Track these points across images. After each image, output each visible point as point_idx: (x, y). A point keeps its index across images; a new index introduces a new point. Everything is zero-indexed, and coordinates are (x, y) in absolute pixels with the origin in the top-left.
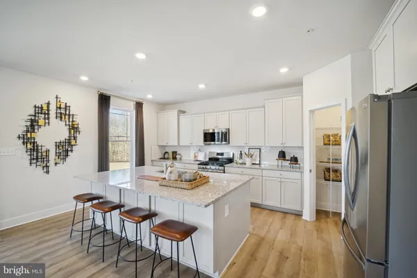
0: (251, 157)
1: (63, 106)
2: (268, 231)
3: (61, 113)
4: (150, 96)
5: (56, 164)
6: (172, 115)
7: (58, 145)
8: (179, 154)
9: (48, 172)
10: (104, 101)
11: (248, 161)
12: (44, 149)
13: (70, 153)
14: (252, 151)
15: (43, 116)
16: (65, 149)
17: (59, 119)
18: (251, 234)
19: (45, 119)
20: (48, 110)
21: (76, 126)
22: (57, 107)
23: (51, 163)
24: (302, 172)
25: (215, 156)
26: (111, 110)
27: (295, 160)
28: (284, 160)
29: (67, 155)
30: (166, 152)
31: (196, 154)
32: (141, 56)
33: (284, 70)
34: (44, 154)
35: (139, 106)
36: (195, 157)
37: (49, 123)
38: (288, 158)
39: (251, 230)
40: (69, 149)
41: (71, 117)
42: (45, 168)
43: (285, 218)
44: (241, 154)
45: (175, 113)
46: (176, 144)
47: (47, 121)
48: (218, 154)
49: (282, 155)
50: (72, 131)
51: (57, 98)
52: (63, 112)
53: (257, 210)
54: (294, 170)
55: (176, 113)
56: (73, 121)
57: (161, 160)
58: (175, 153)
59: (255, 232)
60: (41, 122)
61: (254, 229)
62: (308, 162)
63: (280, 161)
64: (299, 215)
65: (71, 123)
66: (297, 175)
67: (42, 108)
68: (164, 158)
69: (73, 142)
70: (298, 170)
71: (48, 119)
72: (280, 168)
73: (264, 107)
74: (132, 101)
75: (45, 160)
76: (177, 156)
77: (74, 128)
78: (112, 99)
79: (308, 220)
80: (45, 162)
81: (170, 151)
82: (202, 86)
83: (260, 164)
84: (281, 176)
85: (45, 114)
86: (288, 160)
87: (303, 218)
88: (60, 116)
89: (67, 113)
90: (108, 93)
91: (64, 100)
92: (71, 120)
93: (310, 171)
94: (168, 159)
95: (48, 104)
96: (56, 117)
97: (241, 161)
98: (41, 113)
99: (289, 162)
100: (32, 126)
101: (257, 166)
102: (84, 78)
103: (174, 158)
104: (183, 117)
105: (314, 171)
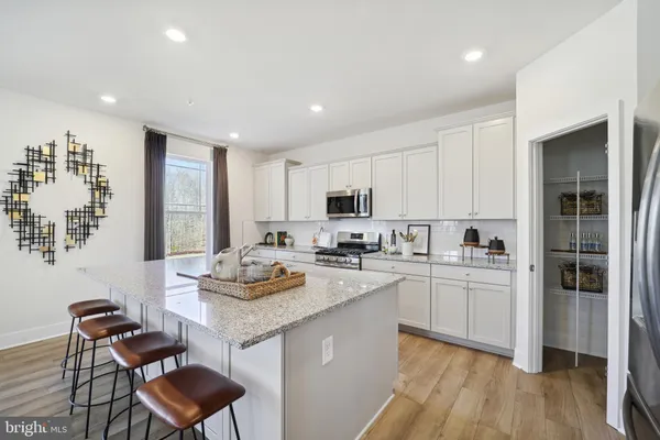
0: (412, 240)
1: (79, 149)
2: (437, 391)
3: (76, 163)
4: (234, 136)
5: (67, 248)
6: (277, 168)
7: (70, 216)
8: (290, 237)
9: (52, 261)
10: (155, 143)
11: (405, 248)
12: (44, 222)
13: (92, 230)
14: (414, 230)
15: (43, 166)
16: (84, 224)
17: (71, 171)
18: (399, 395)
19: (46, 170)
20: (52, 155)
21: (103, 184)
22: (69, 152)
23: (59, 246)
24: (513, 271)
25: (348, 239)
26: (168, 160)
27: (498, 246)
28: (477, 246)
29: (88, 234)
30: (269, 234)
31: (317, 236)
33: (474, 56)
34: (45, 230)
35: (220, 154)
36: (314, 241)
37: (54, 178)
38: (482, 242)
39: (399, 385)
40: (91, 223)
41: (95, 169)
42: (47, 255)
43: (475, 360)
44: (394, 235)
45: (281, 165)
46: (283, 219)
47: (50, 175)
48: (353, 236)
49: (472, 237)
50: (97, 193)
51: (68, 135)
52: (79, 159)
53: (419, 341)
54: (496, 265)
55: (283, 164)
56: (98, 176)
57: (263, 247)
58: (282, 235)
59: (407, 392)
60: (39, 175)
61: (406, 383)
62: (526, 245)
63: (468, 249)
64: (505, 358)
65: (94, 180)
66: (503, 277)
67: (40, 152)
68: (266, 244)
69: (98, 212)
70: (504, 266)
71: (53, 170)
72: (468, 262)
73: (436, 144)
74: (207, 144)
75: (47, 240)
76: (287, 241)
77: (100, 188)
78: (168, 139)
79: (526, 370)
80: (47, 244)
81: (275, 230)
82: (317, 109)
83: (428, 254)
84: (469, 278)
85: (46, 162)
86: (484, 247)
87: (514, 363)
88: (74, 167)
89: (88, 161)
90: (161, 129)
91: (82, 139)
92: (95, 174)
93: (532, 268)
94: (272, 244)
95: (52, 145)
96: (68, 168)
97: (392, 249)
98: (40, 161)
99: (487, 250)
100: (22, 182)
101: (425, 258)
102: (109, 99)
103: (282, 244)
104: (293, 171)
105: (539, 268)
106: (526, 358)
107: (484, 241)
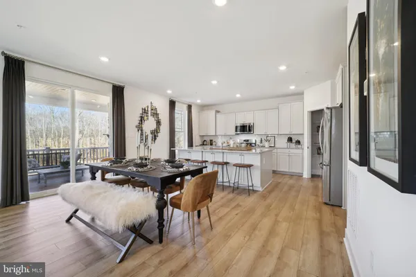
0: (269, 142)
1: (154, 108)
3: (153, 113)
6: (211, 114)
7: (152, 132)
8: (215, 142)
10: (172, 104)
11: (267, 144)
13: (157, 137)
14: (269, 138)
19: (146, 116)
20: (148, 111)
21: (159, 121)
22: (151, 109)
24: (303, 149)
25: (243, 142)
26: (176, 111)
27: (298, 142)
28: (291, 143)
29: (156, 139)
30: (205, 141)
32: (214, 82)
35: (190, 107)
37: (148, 119)
40: (157, 135)
41: (157, 115)
44: (261, 140)
45: (213, 112)
46: (213, 134)
48: (245, 141)
49: (290, 140)
50: (158, 124)
51: (151, 103)
54: (298, 148)
58: (212, 141)
60: (145, 118)
62: (306, 141)
63: (289, 144)
64: (301, 176)
65: (157, 119)
66: (300, 151)
67: (145, 109)
68: (203, 145)
69: (158, 131)
70: (300, 148)
71: (148, 116)
72: (289, 147)
73: (278, 108)
74: (186, 104)
76: (213, 143)
78: (176, 103)
79: (306, 177)
81: (208, 139)
82: (238, 96)
83: (274, 146)
84: (289, 152)
85: (146, 113)
87: (303, 177)
88: (153, 115)
89: (156, 112)
90: (174, 99)
91: (155, 104)
92: (157, 117)
93: (308, 148)
94: (206, 145)
95: (148, 107)
96: (151, 115)
97: (261, 145)
99: (295, 144)
100: (141, 120)
103: (211, 144)
104: (218, 115)
105: (310, 147)
106: (306, 175)
107: (294, 141)
